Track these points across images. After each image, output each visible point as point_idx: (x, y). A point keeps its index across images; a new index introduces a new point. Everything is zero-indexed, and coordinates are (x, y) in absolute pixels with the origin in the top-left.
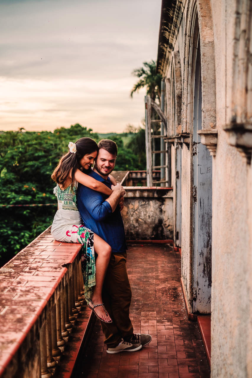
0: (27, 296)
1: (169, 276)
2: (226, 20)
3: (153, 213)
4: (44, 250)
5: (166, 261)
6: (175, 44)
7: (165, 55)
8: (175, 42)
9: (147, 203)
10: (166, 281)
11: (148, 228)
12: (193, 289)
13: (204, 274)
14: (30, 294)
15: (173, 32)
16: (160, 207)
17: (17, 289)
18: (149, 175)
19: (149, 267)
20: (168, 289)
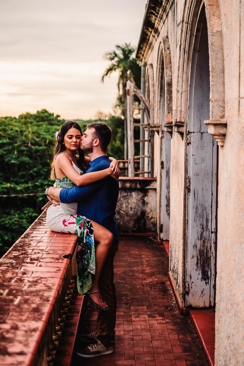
0: (36, 286)
1: (155, 270)
2: (240, 11)
3: (135, 204)
4: (40, 241)
5: (150, 254)
6: (161, 28)
7: (149, 40)
8: (161, 26)
9: (129, 194)
10: (153, 275)
11: (130, 221)
12: (185, 282)
13: (197, 268)
14: (38, 284)
15: (161, 16)
16: (143, 198)
17: (24, 280)
18: (131, 165)
19: (133, 260)
20: (156, 283)
